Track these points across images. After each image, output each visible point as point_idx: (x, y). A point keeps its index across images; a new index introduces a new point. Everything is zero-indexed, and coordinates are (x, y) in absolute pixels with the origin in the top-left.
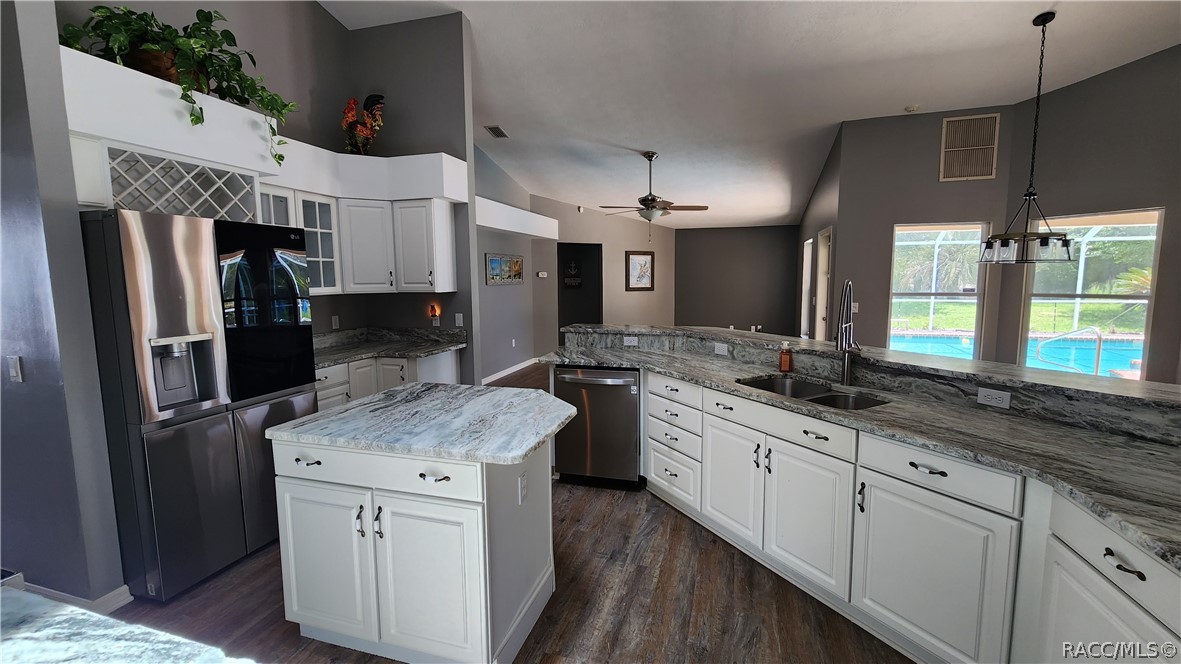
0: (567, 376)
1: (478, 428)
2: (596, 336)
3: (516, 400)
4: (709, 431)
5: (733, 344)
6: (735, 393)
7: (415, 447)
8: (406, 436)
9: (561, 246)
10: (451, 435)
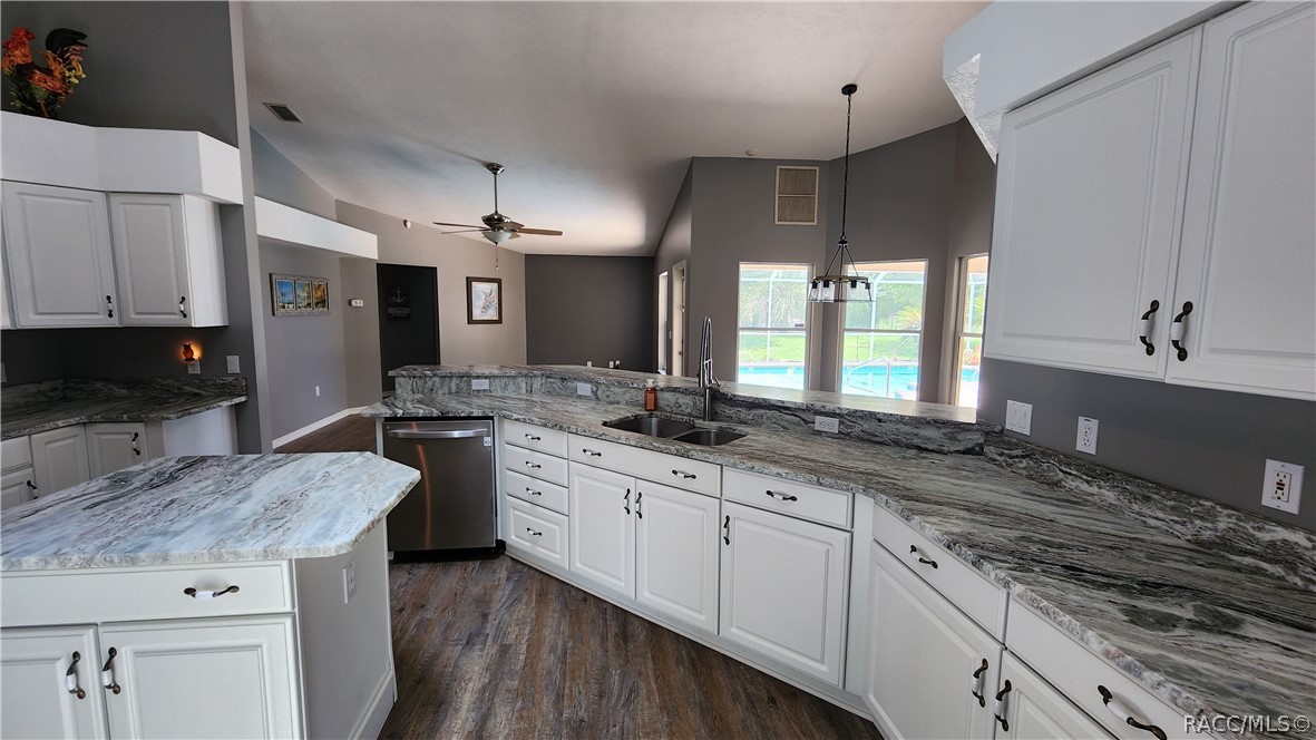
0: (401, 432)
1: (280, 512)
2: (437, 379)
3: (334, 469)
4: (576, 481)
5: (597, 384)
6: (603, 437)
8: (157, 540)
9: (380, 266)
10: (236, 527)
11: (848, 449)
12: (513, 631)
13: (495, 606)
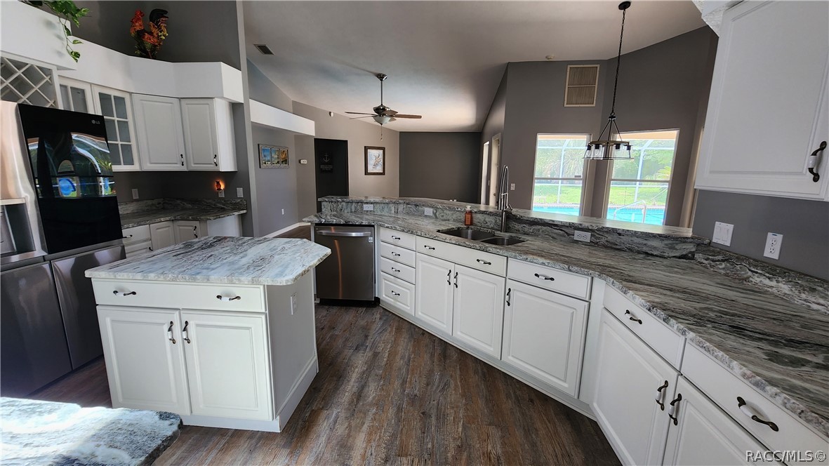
0: (324, 232)
1: (260, 264)
2: (344, 204)
3: (287, 246)
4: (420, 264)
5: (436, 208)
6: (436, 238)
7: (212, 277)
8: (205, 271)
9: (318, 142)
10: (239, 269)
11: (594, 252)
12: (381, 346)
13: (372, 332)
